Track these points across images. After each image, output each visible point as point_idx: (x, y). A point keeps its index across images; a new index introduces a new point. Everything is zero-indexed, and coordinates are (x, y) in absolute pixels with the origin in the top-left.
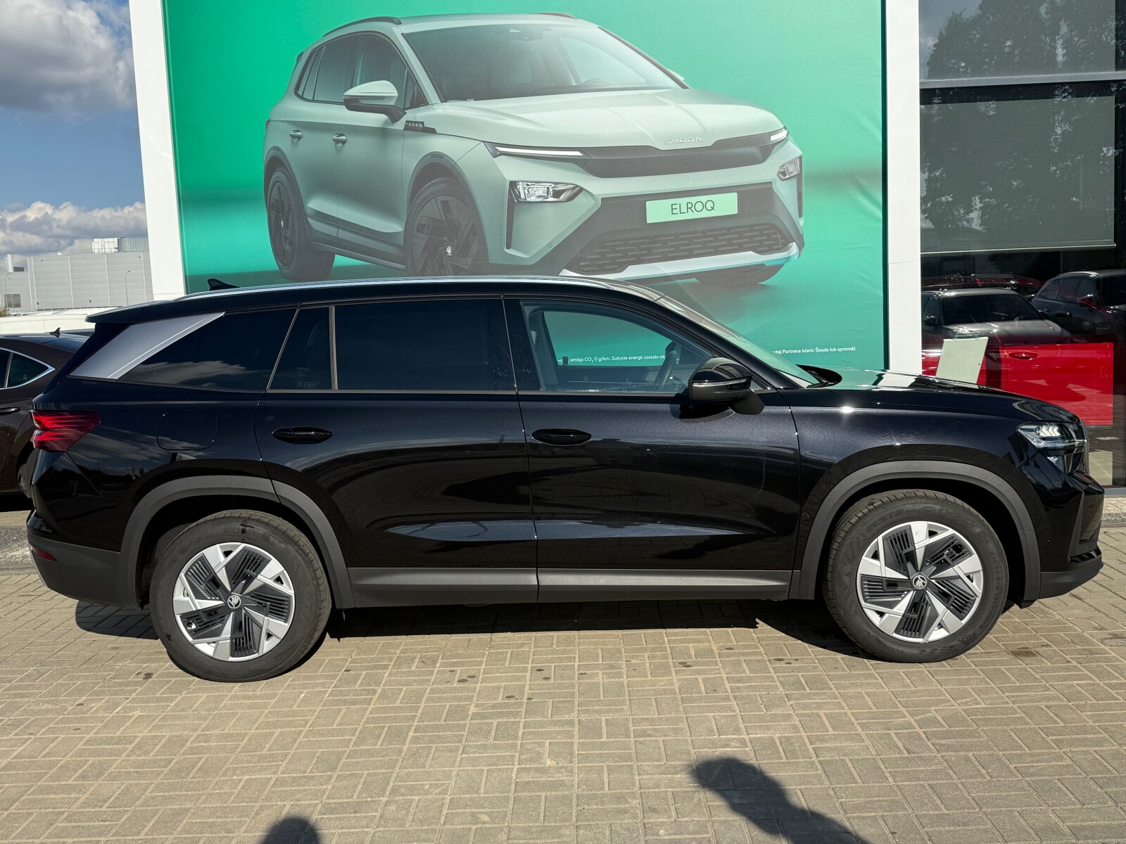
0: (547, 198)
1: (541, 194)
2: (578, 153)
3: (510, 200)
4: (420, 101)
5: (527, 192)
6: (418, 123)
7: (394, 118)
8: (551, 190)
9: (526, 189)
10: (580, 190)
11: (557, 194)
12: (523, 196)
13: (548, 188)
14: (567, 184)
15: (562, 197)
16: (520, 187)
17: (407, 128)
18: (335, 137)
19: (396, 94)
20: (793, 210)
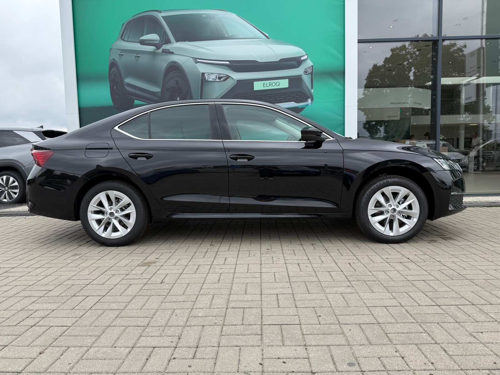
0: (216, 80)
1: (214, 78)
2: (228, 63)
3: (202, 80)
4: (168, 41)
6: (167, 50)
7: (158, 48)
9: (208, 76)
10: (228, 77)
11: (220, 78)
12: (207, 79)
13: (216, 76)
14: (223, 74)
15: (222, 80)
17: (163, 52)
18: (135, 55)
19: (159, 39)
20: (309, 86)
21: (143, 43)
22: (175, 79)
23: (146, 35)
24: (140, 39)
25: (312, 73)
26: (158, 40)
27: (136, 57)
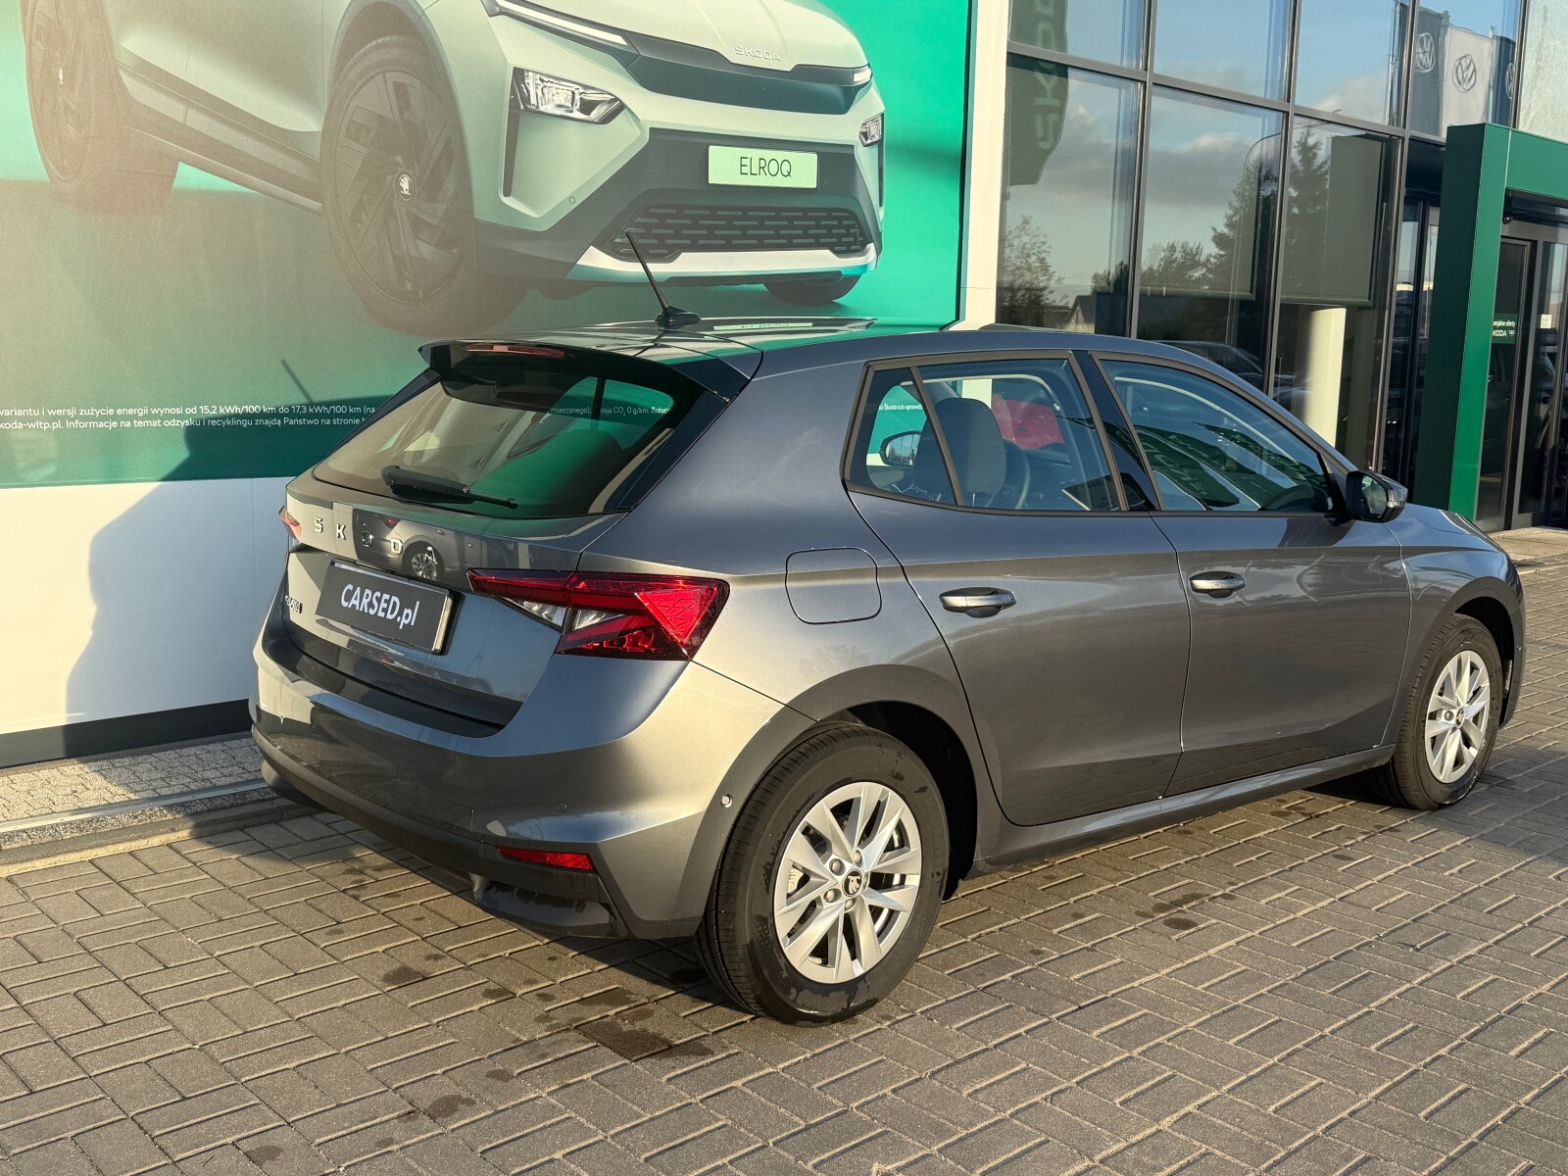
0: (571, 111)
1: (563, 103)
2: (620, 40)
3: (514, 105)
5: (540, 94)
8: (577, 97)
9: (540, 88)
10: (621, 109)
11: (587, 107)
12: (533, 100)
13: (573, 93)
14: (602, 92)
15: (595, 114)
16: (531, 81)
20: (873, 193)
22: (393, 77)
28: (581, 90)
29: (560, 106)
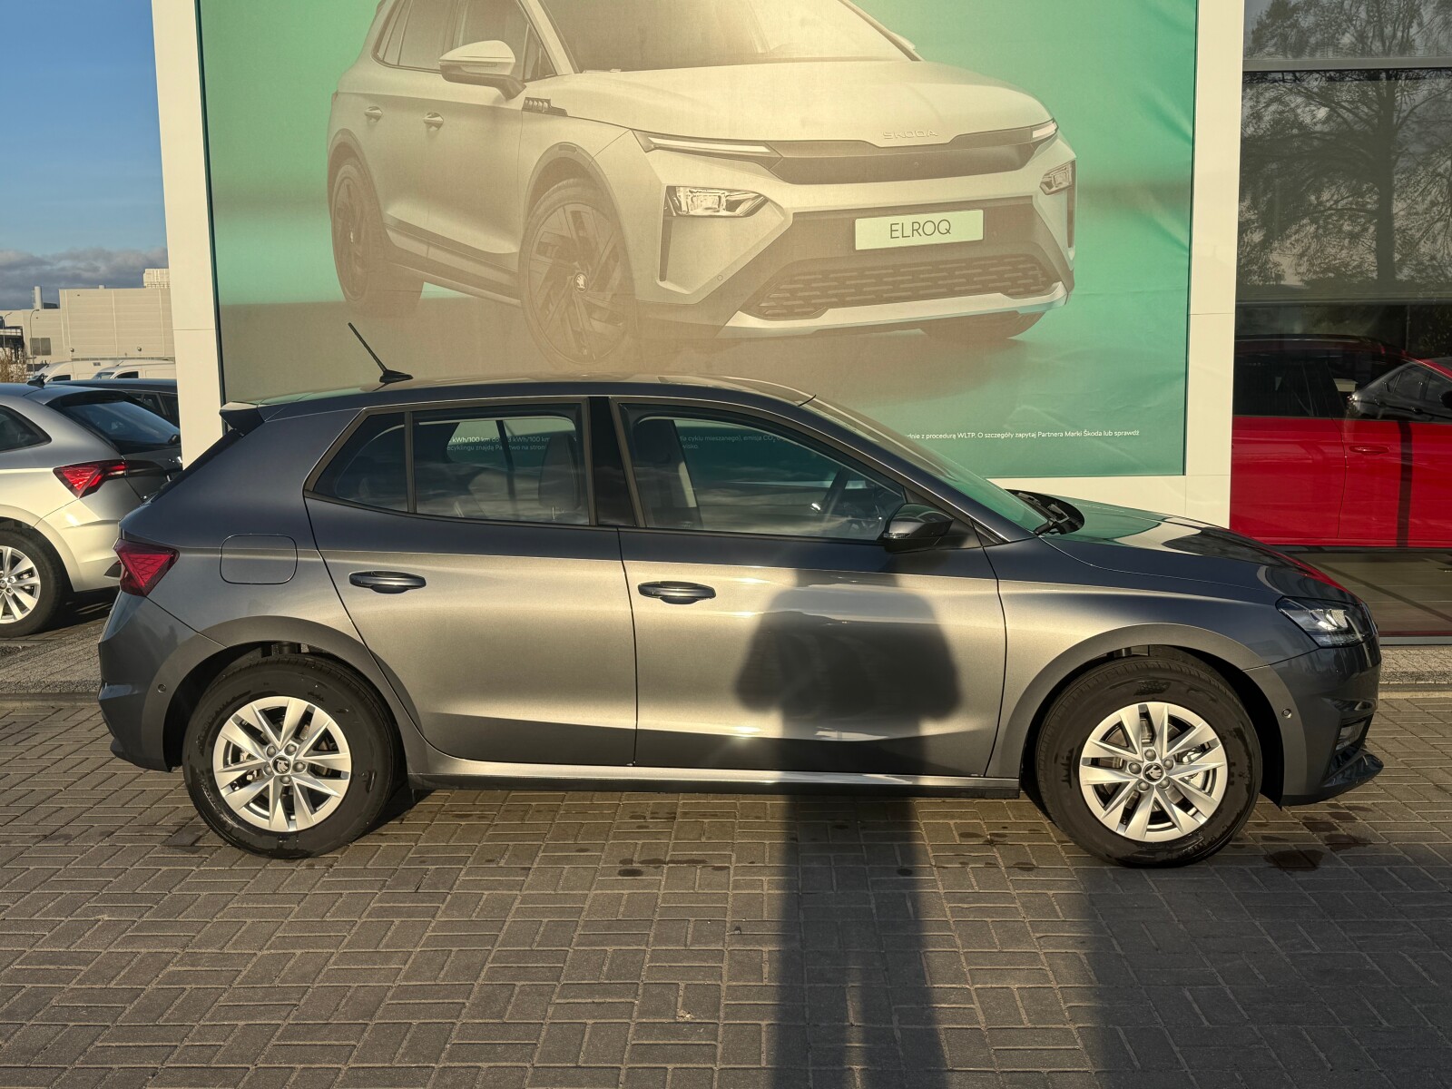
0: (718, 211)
1: (710, 206)
2: (763, 149)
3: (667, 213)
4: (544, 70)
5: (690, 202)
6: (542, 101)
7: (509, 95)
8: (723, 200)
9: (690, 198)
10: (762, 202)
11: (732, 206)
12: (684, 208)
13: (720, 197)
14: (746, 192)
15: (739, 211)
16: (681, 194)
17: (526, 108)
18: (426, 118)
19: (513, 60)
20: (1060, 236)
21: (453, 73)
22: (570, 208)
23: (464, 44)
24: (444, 57)
25: (1072, 189)
26: (509, 64)
27: (430, 124)
28: (727, 194)
29: (707, 209)
